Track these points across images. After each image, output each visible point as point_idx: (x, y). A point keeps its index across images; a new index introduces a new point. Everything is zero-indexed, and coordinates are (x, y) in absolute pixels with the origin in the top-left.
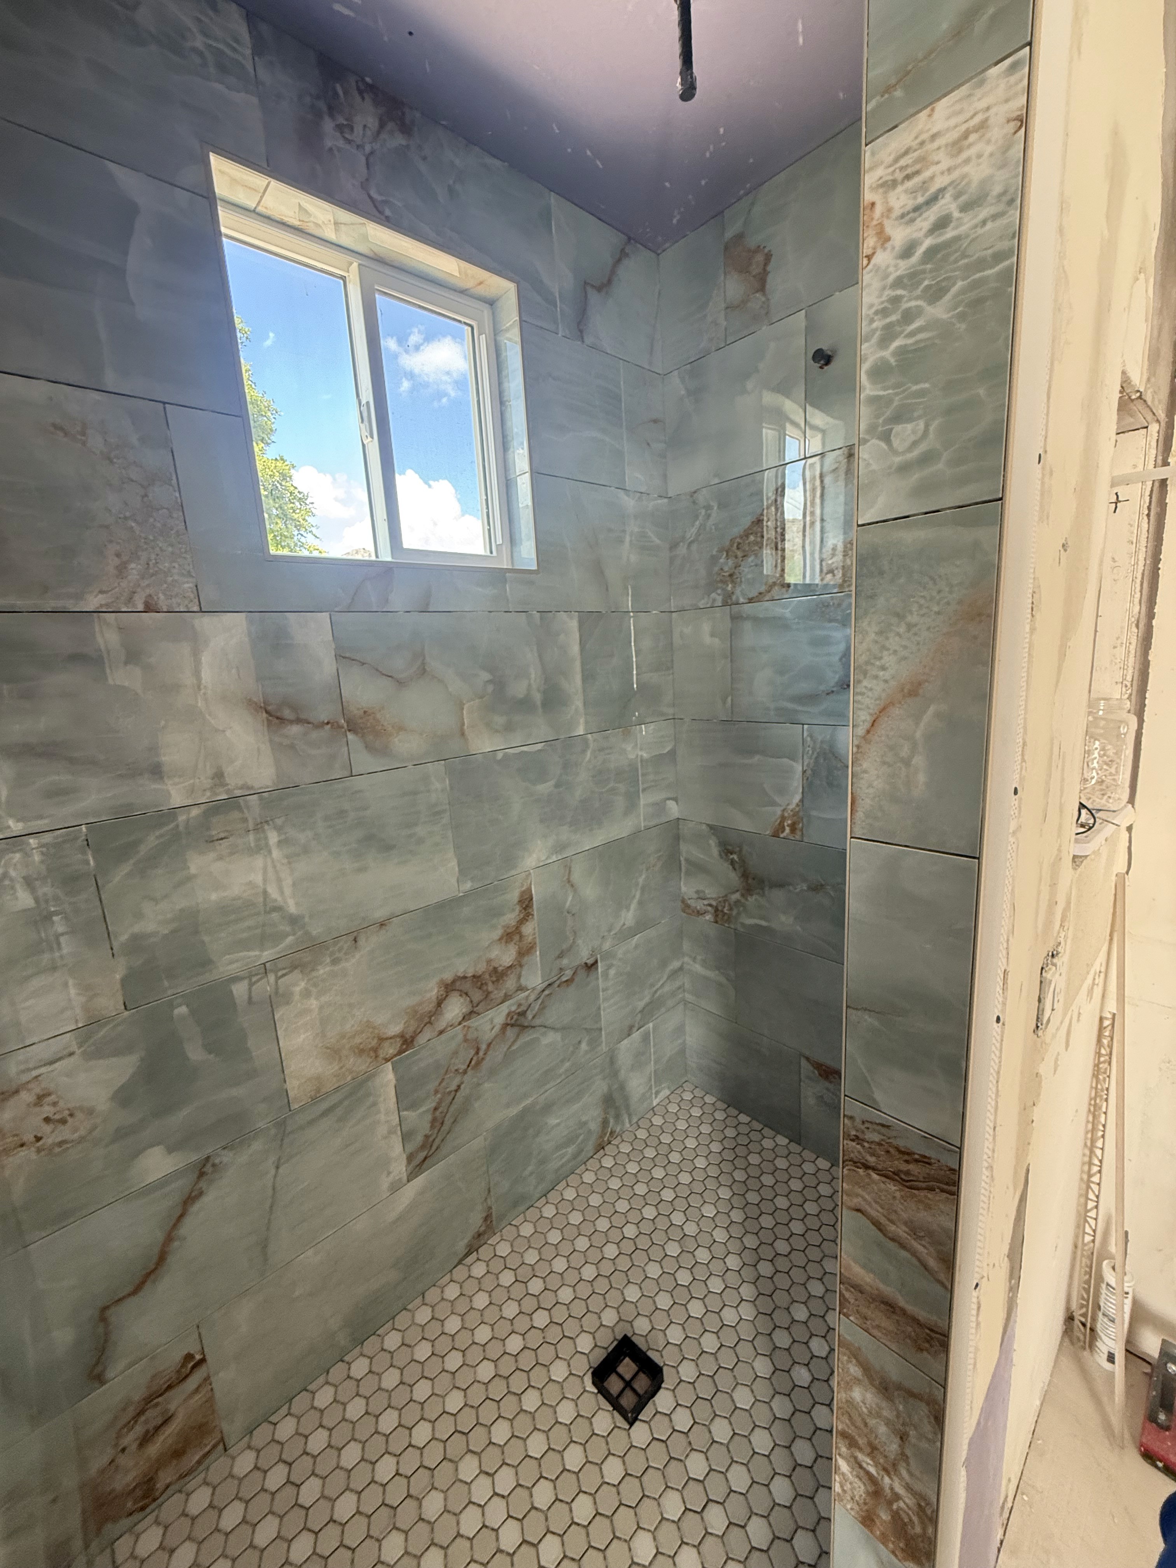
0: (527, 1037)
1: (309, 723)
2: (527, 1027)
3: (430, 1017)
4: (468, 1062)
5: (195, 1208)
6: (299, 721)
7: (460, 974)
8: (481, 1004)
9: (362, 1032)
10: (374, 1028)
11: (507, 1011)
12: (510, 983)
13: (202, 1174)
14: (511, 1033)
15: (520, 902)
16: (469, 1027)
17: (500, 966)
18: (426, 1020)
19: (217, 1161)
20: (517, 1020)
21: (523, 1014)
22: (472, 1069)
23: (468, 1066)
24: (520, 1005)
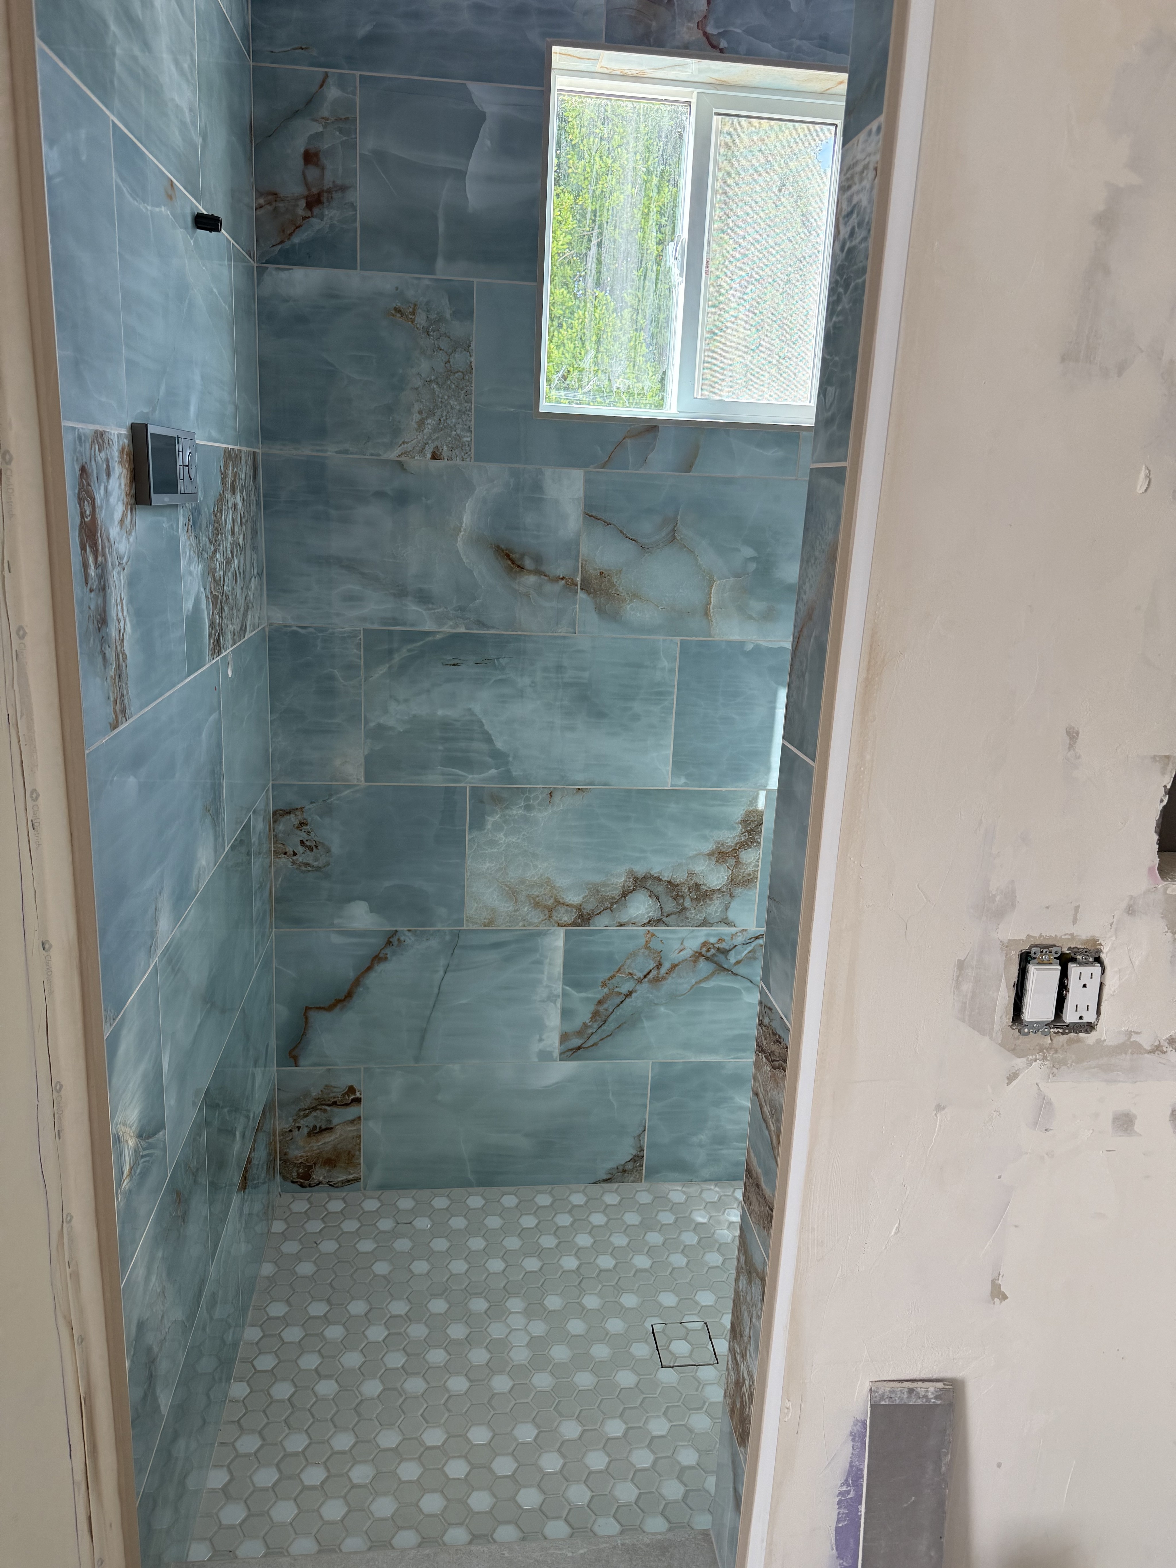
0: (722, 981)
1: (545, 576)
2: (725, 969)
3: (612, 904)
4: (645, 973)
5: (380, 968)
6: (538, 572)
7: (655, 872)
8: (673, 916)
9: (542, 886)
10: (554, 887)
11: (702, 940)
12: (714, 908)
13: (389, 943)
14: (704, 967)
15: (744, 822)
16: (653, 935)
17: (705, 885)
18: (607, 904)
19: (402, 938)
20: (714, 955)
21: (725, 952)
22: (650, 982)
23: (645, 977)
24: (721, 940)
